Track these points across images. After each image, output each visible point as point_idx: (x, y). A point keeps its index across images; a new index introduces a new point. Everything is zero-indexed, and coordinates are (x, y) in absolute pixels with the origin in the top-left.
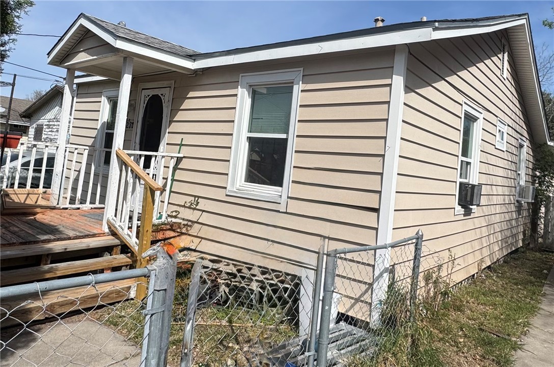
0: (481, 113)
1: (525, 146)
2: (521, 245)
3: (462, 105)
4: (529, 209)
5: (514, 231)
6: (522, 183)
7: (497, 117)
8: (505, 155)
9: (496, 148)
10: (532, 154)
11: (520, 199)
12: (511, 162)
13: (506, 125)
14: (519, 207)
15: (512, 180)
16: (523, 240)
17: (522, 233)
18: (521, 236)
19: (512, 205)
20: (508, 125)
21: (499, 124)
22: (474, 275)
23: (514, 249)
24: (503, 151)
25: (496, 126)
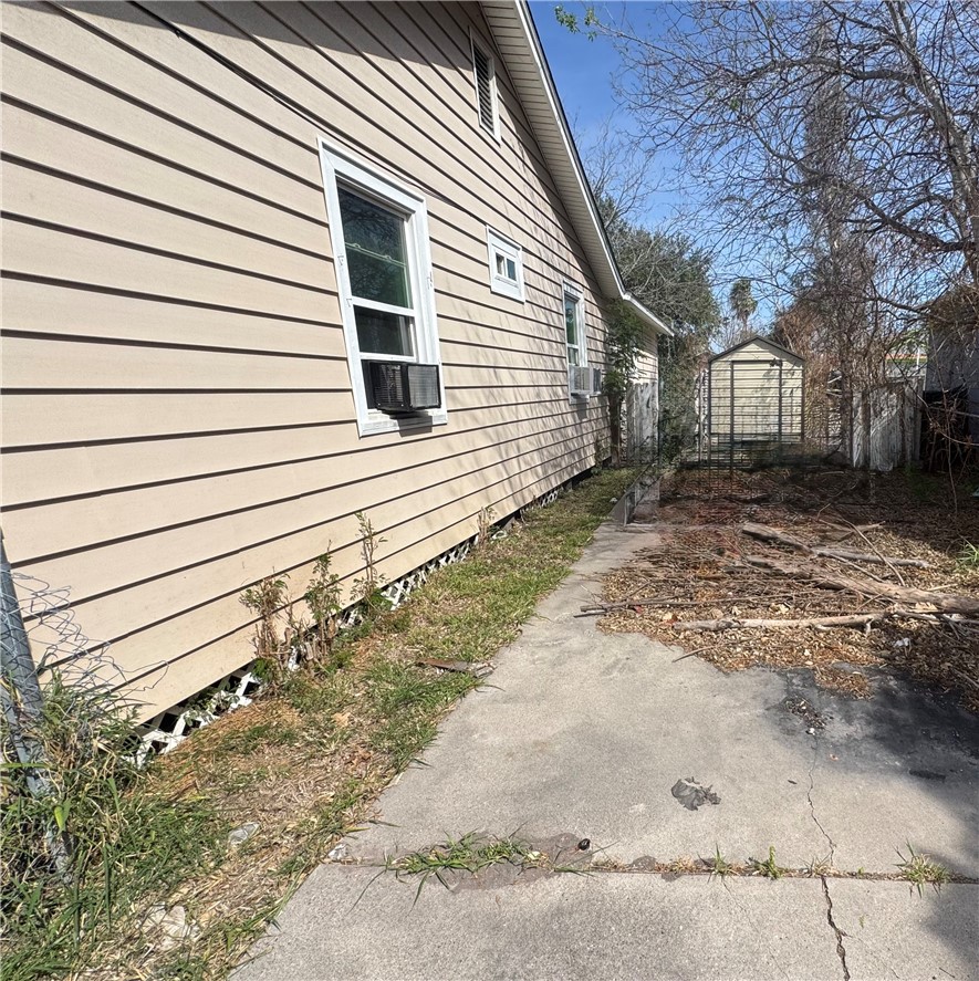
0: (421, 201)
1: (582, 300)
2: (593, 464)
3: (316, 153)
4: (603, 407)
5: (573, 445)
6: (583, 364)
7: (485, 223)
8: (527, 310)
9: (492, 293)
10: (600, 316)
11: (578, 391)
12: (549, 325)
13: (519, 249)
14: (580, 405)
15: (556, 360)
16: (597, 457)
17: (592, 447)
18: (591, 451)
19: (562, 402)
20: (525, 249)
21: (491, 239)
22: (472, 539)
23: (576, 473)
24: (523, 303)
25: (486, 244)
